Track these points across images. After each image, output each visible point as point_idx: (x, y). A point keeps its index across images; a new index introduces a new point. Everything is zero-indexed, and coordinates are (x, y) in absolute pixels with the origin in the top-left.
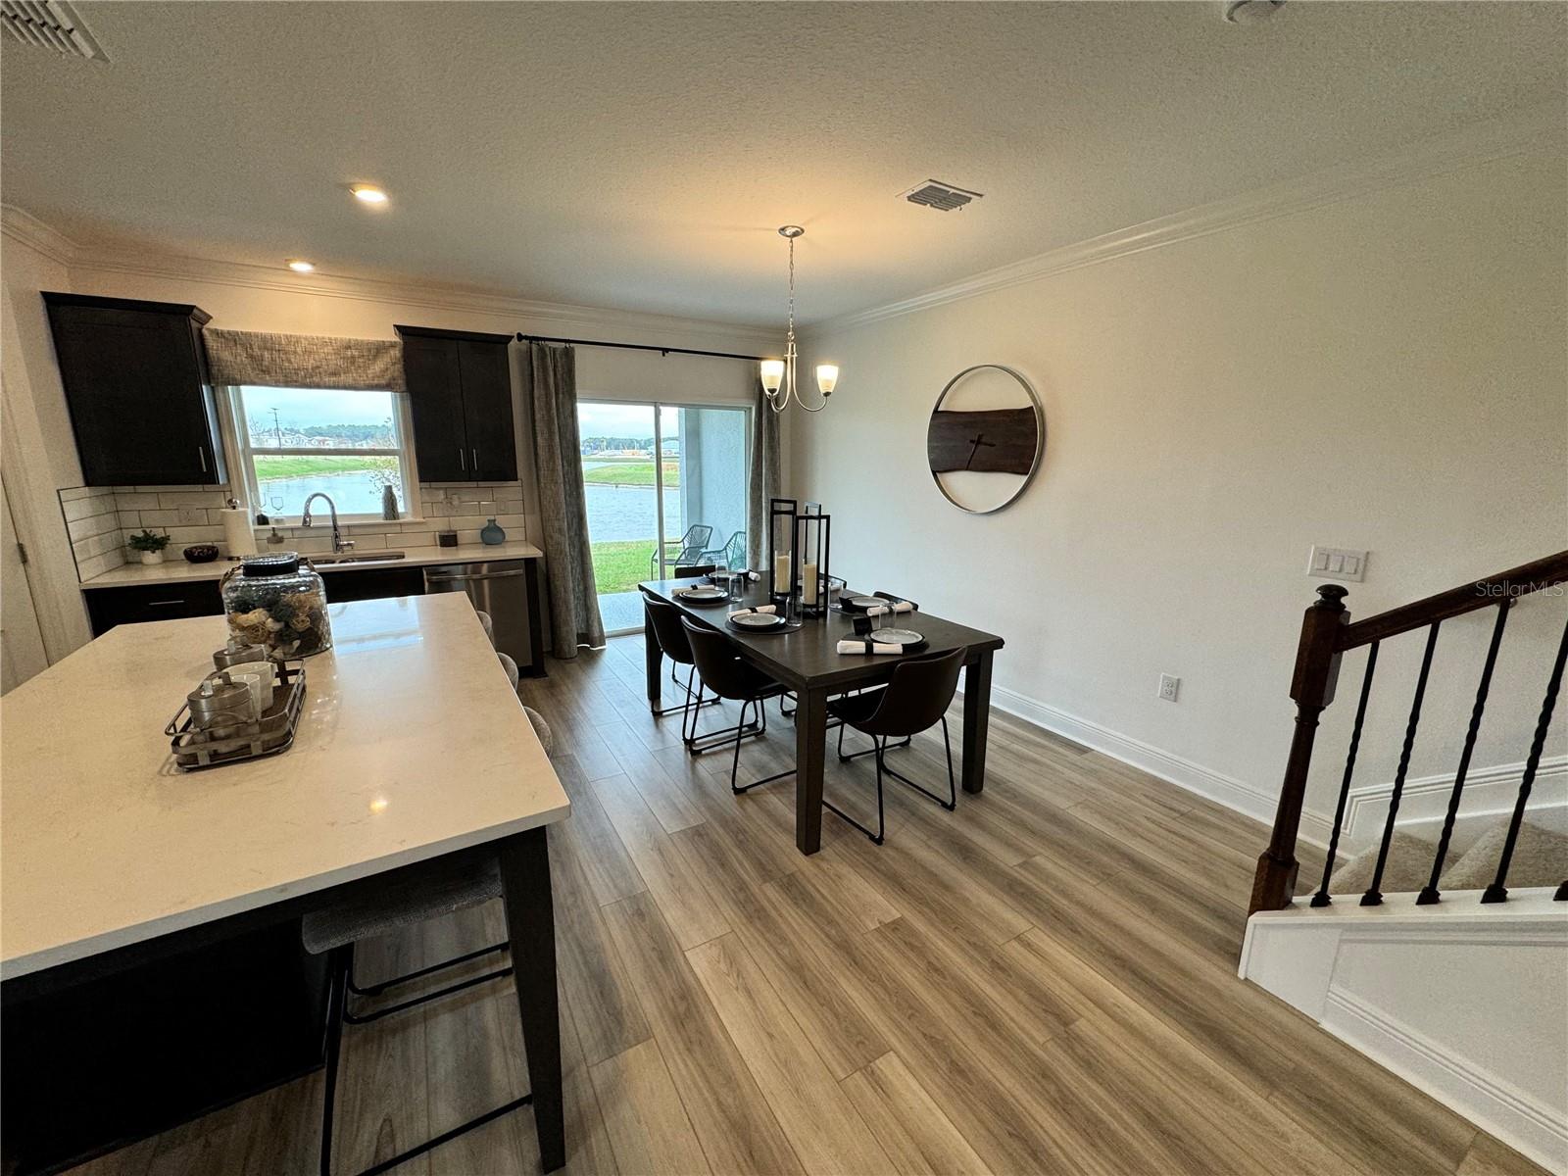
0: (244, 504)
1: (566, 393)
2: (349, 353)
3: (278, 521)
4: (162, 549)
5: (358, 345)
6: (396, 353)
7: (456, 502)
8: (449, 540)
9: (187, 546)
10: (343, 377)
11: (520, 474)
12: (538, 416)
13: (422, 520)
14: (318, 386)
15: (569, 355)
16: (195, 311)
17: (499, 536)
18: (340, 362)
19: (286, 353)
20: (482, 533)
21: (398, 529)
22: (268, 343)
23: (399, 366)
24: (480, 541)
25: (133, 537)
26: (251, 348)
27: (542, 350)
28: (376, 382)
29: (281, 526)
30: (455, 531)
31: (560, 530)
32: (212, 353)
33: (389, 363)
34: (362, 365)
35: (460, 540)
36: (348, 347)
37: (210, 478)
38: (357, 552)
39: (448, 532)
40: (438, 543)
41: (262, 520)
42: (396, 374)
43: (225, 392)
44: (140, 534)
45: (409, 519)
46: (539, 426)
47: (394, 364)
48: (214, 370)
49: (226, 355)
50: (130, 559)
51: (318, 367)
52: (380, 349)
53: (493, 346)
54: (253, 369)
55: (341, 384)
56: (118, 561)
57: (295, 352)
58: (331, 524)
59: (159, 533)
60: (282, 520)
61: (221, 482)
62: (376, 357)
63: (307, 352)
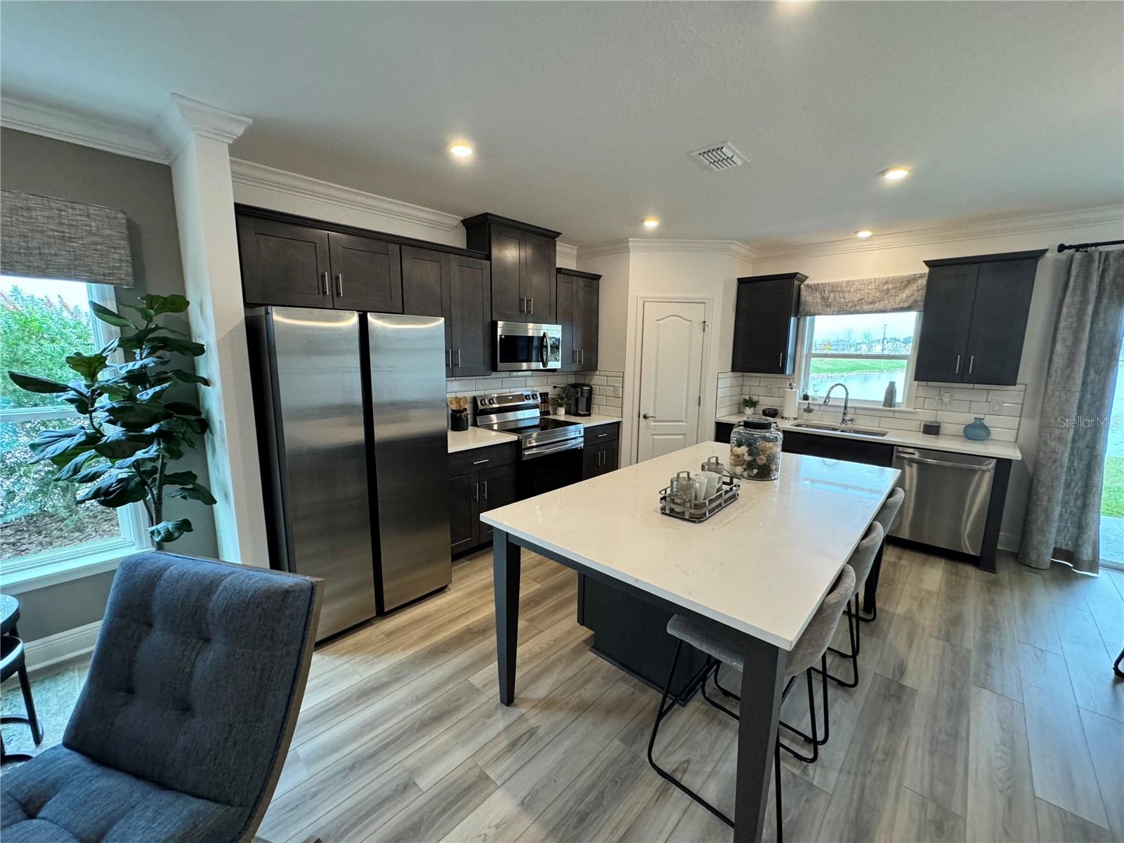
0: (798, 387)
2: (886, 287)
3: (813, 399)
4: (755, 407)
5: (894, 280)
6: (924, 282)
8: (932, 429)
9: (765, 407)
10: (877, 305)
11: (1020, 380)
12: (1063, 324)
13: (913, 410)
14: (858, 312)
16: (798, 275)
17: (982, 433)
18: (878, 294)
19: (844, 292)
20: (965, 428)
21: (891, 414)
22: (835, 288)
23: (923, 292)
24: (963, 435)
25: (744, 399)
26: (824, 292)
27: (1089, 256)
28: (901, 306)
29: (814, 402)
30: (940, 423)
32: (802, 298)
33: (917, 291)
34: (893, 294)
35: (943, 430)
36: (887, 283)
37: (781, 370)
38: (856, 426)
39: (933, 422)
40: (922, 430)
41: (806, 397)
42: (919, 298)
43: (805, 321)
44: (747, 398)
45: (903, 408)
46: (1062, 333)
47: (919, 290)
48: (801, 308)
49: (809, 299)
50: (741, 411)
51: (861, 299)
52: (911, 280)
53: (1021, 262)
54: (822, 305)
55: (874, 310)
56: (735, 409)
57: (849, 291)
58: (843, 404)
59: (755, 399)
60: (816, 399)
61: (787, 373)
62: (905, 287)
63: (858, 290)
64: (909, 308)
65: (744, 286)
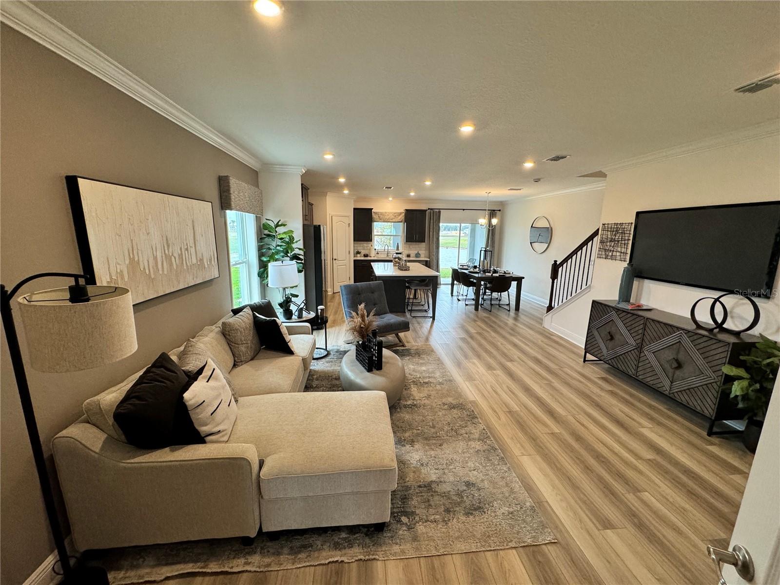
0: (373, 246)
1: (438, 220)
2: (393, 215)
4: (360, 254)
5: (396, 213)
6: (404, 214)
7: (411, 247)
8: (408, 256)
9: (364, 254)
10: (393, 220)
11: (426, 241)
12: (431, 227)
15: (439, 212)
16: (371, 209)
17: (419, 255)
19: (384, 215)
20: (416, 254)
22: (381, 214)
23: (404, 217)
24: (415, 256)
25: (356, 251)
26: (378, 215)
27: (433, 212)
28: (399, 221)
31: (433, 255)
32: (372, 216)
33: (402, 217)
34: (396, 217)
35: (411, 256)
39: (409, 254)
40: (406, 256)
41: (375, 250)
42: (404, 219)
43: (374, 224)
45: (401, 251)
46: (431, 230)
48: (372, 219)
49: (375, 216)
51: (389, 218)
52: (401, 213)
53: (423, 212)
54: (377, 219)
57: (386, 215)
58: (387, 251)
59: (359, 251)
61: (371, 241)
62: (400, 216)
63: (388, 215)
64: (401, 222)
65: (355, 211)
